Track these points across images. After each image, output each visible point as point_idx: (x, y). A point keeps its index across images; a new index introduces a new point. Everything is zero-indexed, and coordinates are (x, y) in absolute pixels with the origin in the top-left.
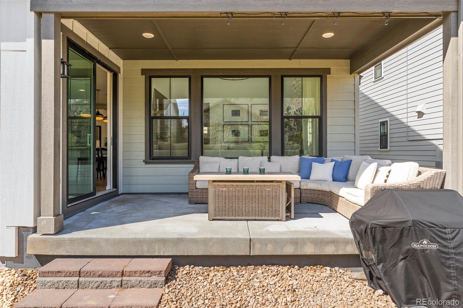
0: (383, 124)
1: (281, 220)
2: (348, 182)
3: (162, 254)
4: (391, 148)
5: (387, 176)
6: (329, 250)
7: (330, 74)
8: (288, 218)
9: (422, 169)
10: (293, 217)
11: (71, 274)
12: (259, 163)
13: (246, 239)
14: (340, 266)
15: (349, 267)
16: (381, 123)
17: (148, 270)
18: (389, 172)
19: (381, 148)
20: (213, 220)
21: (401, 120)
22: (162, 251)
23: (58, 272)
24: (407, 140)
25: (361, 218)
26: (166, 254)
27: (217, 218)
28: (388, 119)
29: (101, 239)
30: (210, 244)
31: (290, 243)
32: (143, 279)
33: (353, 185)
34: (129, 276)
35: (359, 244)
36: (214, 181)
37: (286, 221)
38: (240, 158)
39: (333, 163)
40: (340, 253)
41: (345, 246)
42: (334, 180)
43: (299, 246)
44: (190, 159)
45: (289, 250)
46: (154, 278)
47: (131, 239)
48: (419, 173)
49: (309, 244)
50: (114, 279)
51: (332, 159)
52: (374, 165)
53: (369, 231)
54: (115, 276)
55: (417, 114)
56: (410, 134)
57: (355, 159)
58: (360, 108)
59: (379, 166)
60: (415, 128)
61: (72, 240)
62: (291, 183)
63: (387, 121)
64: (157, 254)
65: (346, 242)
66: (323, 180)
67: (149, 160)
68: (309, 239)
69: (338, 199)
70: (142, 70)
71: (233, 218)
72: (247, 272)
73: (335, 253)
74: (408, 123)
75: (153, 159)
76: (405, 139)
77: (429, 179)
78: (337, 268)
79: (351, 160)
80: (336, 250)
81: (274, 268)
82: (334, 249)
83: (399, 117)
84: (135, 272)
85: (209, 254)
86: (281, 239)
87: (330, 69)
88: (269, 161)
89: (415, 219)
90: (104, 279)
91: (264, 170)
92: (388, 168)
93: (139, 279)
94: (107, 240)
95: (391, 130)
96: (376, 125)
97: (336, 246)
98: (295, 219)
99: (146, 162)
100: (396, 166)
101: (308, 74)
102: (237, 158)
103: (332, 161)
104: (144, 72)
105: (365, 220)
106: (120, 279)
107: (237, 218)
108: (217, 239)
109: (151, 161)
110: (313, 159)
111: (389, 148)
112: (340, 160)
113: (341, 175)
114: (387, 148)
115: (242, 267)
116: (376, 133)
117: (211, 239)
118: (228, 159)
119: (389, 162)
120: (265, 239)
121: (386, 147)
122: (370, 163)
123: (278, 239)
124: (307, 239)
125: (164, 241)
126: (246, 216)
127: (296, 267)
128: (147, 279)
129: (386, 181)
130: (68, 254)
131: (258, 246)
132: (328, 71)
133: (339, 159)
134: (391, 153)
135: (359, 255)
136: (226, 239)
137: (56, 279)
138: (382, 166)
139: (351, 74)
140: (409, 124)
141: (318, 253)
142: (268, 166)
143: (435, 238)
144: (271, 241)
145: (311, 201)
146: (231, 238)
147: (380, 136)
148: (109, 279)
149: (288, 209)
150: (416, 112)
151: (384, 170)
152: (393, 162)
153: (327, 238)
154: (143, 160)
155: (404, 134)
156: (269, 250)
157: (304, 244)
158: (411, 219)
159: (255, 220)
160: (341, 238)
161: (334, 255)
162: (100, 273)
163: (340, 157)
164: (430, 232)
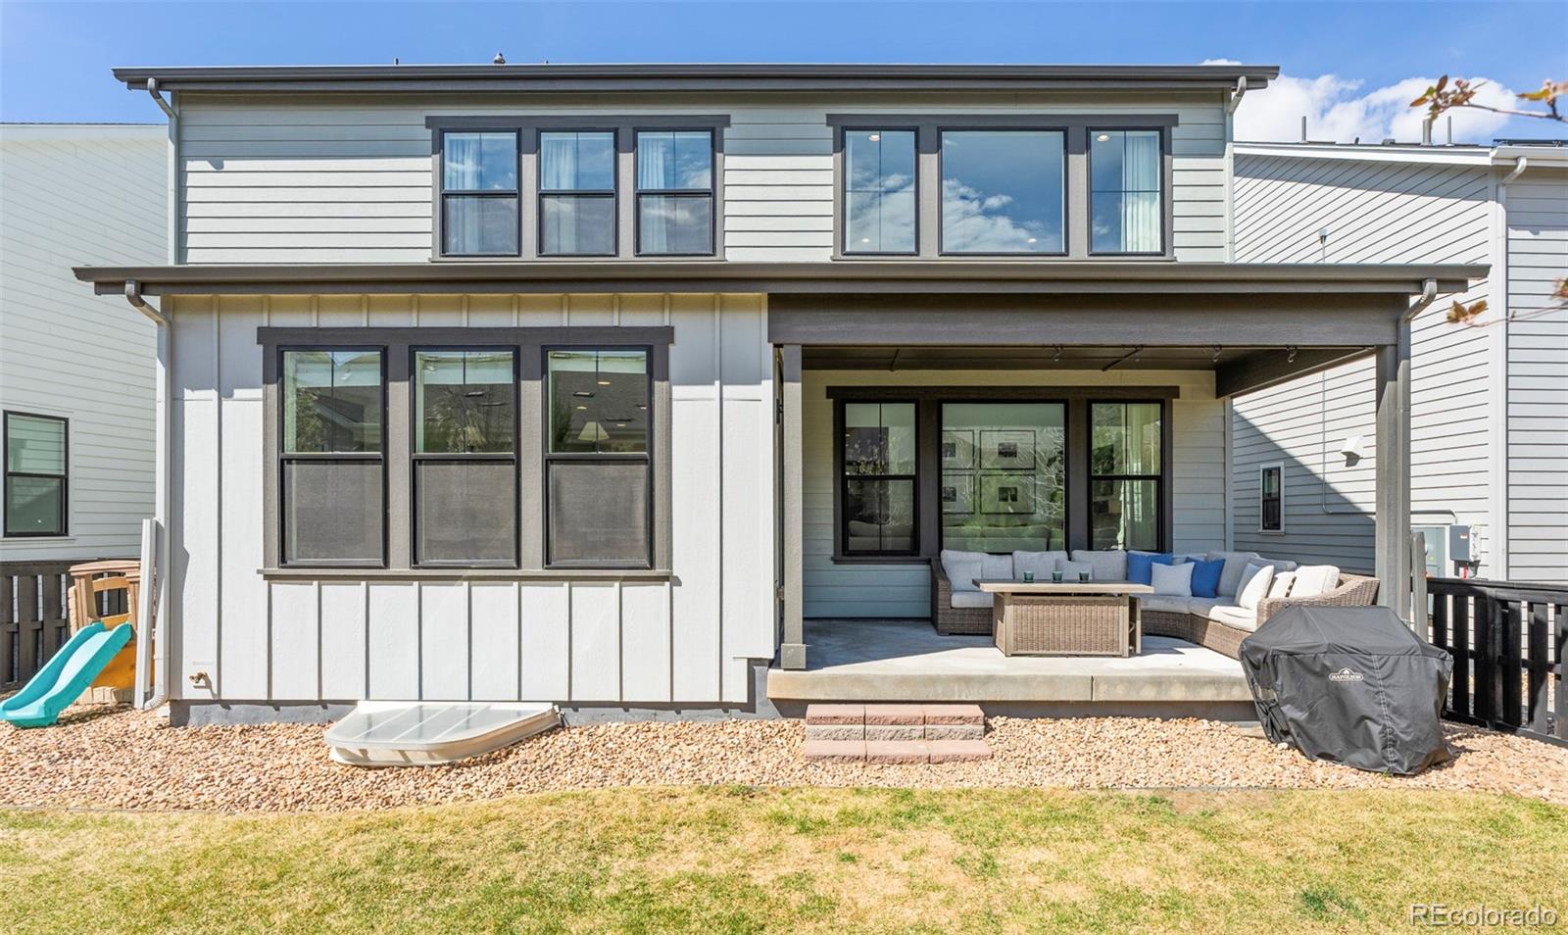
0: (1269, 472)
1: (1120, 656)
2: (1218, 598)
3: (964, 698)
4: (1289, 528)
5: (1290, 588)
6: (1208, 695)
7: (1178, 397)
8: (1132, 654)
9: (1344, 576)
10: (1138, 651)
11: (852, 721)
12: (1053, 563)
13: (1086, 677)
14: (1222, 720)
15: (1235, 720)
16: (1264, 471)
17: (959, 715)
18: (1294, 581)
19: (1264, 528)
20: (1013, 655)
21: (1309, 467)
22: (964, 695)
23: (835, 718)
24: (1322, 513)
25: (1257, 644)
26: (970, 699)
27: (1020, 652)
28: (1281, 464)
29: (875, 676)
30: (1035, 684)
31: (1151, 683)
32: (953, 727)
33: (1232, 600)
34: (934, 724)
35: (1253, 683)
36: (1014, 594)
37: (1129, 657)
38: (1017, 553)
39: (1192, 565)
40: (1224, 698)
41: (1231, 689)
42: (1194, 595)
43: (1164, 687)
44: (918, 555)
45: (1148, 694)
46: (968, 727)
47: (920, 676)
48: (1341, 583)
49: (1178, 685)
50: (913, 727)
51: (1188, 558)
52: (1269, 569)
53: (1269, 660)
54: (915, 723)
55: (1345, 458)
56: (1331, 499)
57: (1232, 558)
58: (1235, 463)
59: (1276, 571)
60: (1339, 488)
61: (833, 679)
62: (1135, 599)
63: (1279, 468)
64: (956, 698)
65: (1233, 682)
66: (1175, 593)
67: (840, 557)
68: (1178, 677)
69: (1207, 625)
70: (828, 388)
71: (1045, 652)
72: (1090, 725)
73: (1216, 699)
74: (1326, 475)
75: (850, 555)
76: (1317, 510)
77: (1355, 591)
78: (1217, 722)
79: (1224, 560)
80: (1218, 695)
81: (1127, 720)
82: (1215, 692)
83: (1304, 461)
84: (942, 718)
85: (1032, 698)
86: (1136, 677)
87: (1178, 387)
88: (1070, 559)
89: (1331, 642)
90: (902, 727)
91: (1087, 576)
92: (1289, 575)
93: (949, 727)
94: (884, 678)
95: (1287, 488)
96: (1253, 476)
97: (1216, 689)
98: (1142, 654)
99: (836, 561)
100: (1303, 572)
101: (1138, 398)
102: (1011, 554)
103: (1188, 560)
104: (831, 392)
105: (1261, 645)
106: (922, 727)
107: (1051, 652)
108: (1044, 677)
109: (845, 558)
110: (1153, 556)
111: (1283, 529)
112: (1202, 560)
113: (1208, 587)
114: (1279, 529)
115: (1077, 719)
116: (1253, 494)
117: (1036, 677)
118: (996, 556)
119: (1292, 564)
120: (1115, 678)
121: (1277, 526)
122: (1262, 566)
123: (1132, 677)
124: (1175, 677)
125: (966, 680)
126: (1065, 649)
127: (1158, 719)
128: (959, 727)
129: (1288, 595)
130: (827, 698)
131: (1103, 687)
132: (1174, 392)
133: (1200, 556)
134: (1288, 539)
135: (1253, 702)
136: (1057, 676)
137: (833, 728)
138: (1282, 571)
139: (1218, 396)
140: (1328, 478)
141: (1191, 698)
142: (1072, 570)
143: (1357, 667)
144: (1122, 680)
145: (1153, 632)
146: (1064, 676)
147: (1264, 501)
148: (908, 728)
149: (1132, 642)
150: (1343, 453)
151: (1284, 578)
152: (1299, 564)
153: (1205, 677)
154: (829, 557)
155: (1318, 500)
156: (1120, 694)
157: (1171, 684)
158: (1327, 642)
159: (1078, 656)
160: (1225, 677)
161: (1213, 702)
162: (894, 719)
163: (1201, 554)
164: (1353, 661)
